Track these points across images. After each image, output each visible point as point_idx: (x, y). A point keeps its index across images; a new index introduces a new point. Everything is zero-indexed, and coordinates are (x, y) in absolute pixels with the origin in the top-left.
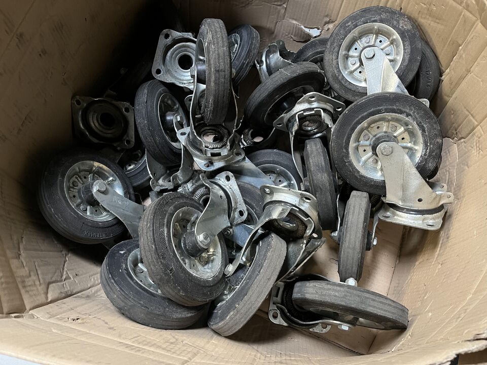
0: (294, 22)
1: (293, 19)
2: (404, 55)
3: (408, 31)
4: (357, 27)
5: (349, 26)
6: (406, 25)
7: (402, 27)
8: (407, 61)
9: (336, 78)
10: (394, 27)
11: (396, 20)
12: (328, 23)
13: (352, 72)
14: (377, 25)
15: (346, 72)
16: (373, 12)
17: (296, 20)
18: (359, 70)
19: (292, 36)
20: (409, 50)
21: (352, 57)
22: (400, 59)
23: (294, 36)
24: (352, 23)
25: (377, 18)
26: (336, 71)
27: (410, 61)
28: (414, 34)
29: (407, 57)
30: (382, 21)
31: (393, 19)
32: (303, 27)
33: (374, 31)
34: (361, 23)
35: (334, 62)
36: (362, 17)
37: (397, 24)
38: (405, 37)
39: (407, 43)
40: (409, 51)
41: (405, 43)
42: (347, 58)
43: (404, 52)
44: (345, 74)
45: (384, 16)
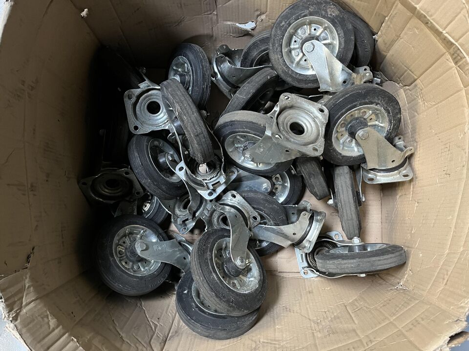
0: (229, 23)
1: (226, 21)
2: (339, 39)
3: (337, 16)
4: (291, 24)
5: (283, 25)
6: (333, 12)
7: (331, 15)
8: (343, 44)
9: (286, 73)
10: (324, 17)
11: (323, 10)
12: (260, 15)
13: (298, 63)
14: (308, 19)
15: (294, 66)
16: (301, 8)
17: (229, 21)
18: (304, 59)
19: (231, 34)
20: (342, 34)
21: (294, 49)
22: (336, 43)
23: (233, 34)
24: (286, 22)
25: (307, 12)
26: (284, 68)
27: (345, 42)
28: (343, 18)
29: (343, 40)
30: (311, 14)
31: (320, 9)
32: (237, 24)
33: (307, 23)
34: (294, 21)
35: (281, 60)
36: (292, 14)
37: (325, 14)
38: (336, 23)
39: (339, 28)
42: (290, 52)
43: (339, 37)
44: (293, 67)
45: (311, 9)
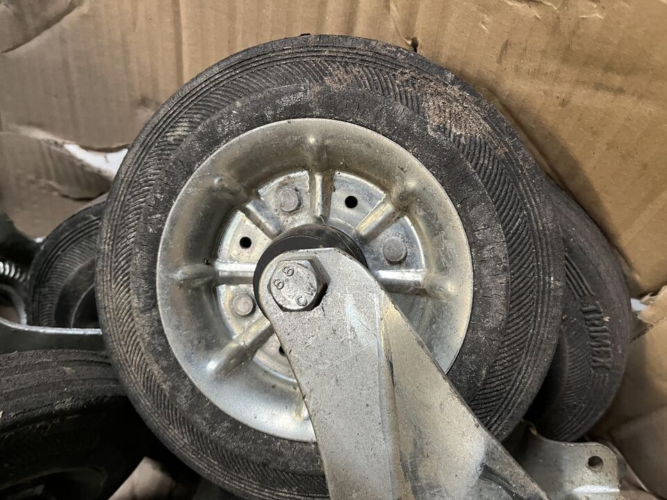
0: (40, 135)
2: (477, 276)
3: (476, 148)
4: (217, 143)
5: (179, 141)
6: (457, 118)
7: (441, 129)
9: (165, 403)
10: (401, 135)
11: (403, 97)
14: (314, 130)
15: (212, 368)
16: (283, 68)
20: (498, 249)
22: (460, 291)
24: (193, 126)
25: (308, 92)
27: (515, 297)
28: (509, 160)
29: (498, 286)
30: (332, 108)
31: (385, 90)
32: (74, 149)
33: (310, 158)
34: (236, 125)
36: (232, 93)
37: (409, 118)
38: (466, 178)
39: (483, 213)
40: (501, 250)
41: (473, 213)
43: (478, 261)
44: (205, 375)
45: (337, 81)
